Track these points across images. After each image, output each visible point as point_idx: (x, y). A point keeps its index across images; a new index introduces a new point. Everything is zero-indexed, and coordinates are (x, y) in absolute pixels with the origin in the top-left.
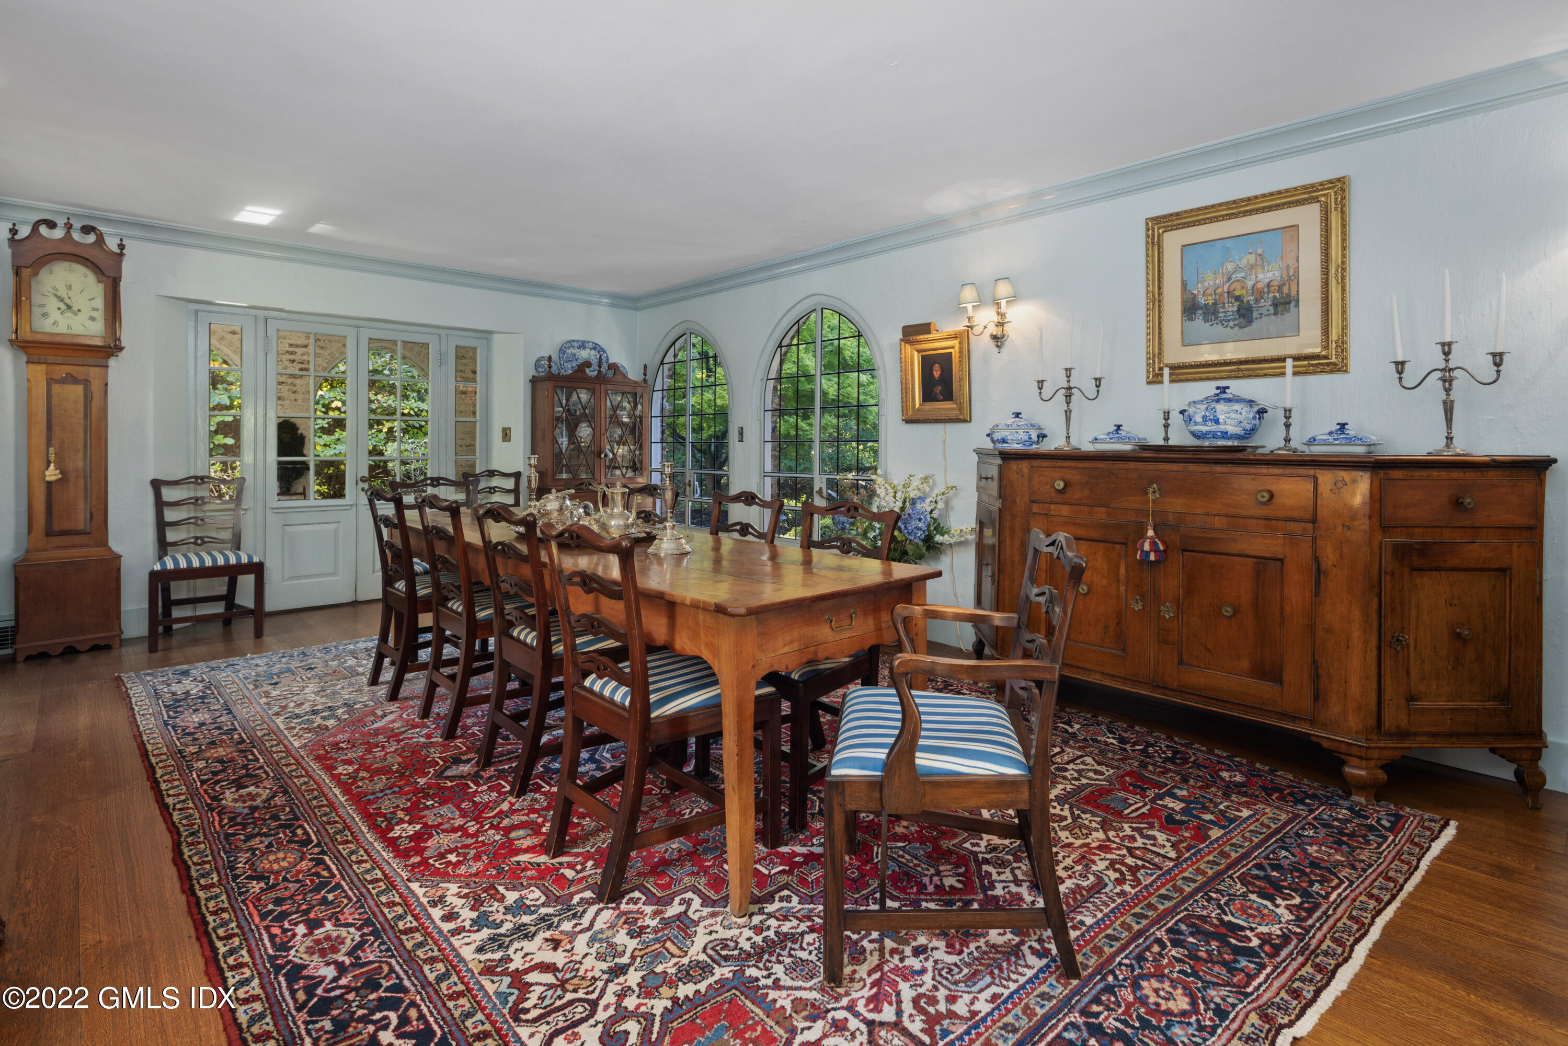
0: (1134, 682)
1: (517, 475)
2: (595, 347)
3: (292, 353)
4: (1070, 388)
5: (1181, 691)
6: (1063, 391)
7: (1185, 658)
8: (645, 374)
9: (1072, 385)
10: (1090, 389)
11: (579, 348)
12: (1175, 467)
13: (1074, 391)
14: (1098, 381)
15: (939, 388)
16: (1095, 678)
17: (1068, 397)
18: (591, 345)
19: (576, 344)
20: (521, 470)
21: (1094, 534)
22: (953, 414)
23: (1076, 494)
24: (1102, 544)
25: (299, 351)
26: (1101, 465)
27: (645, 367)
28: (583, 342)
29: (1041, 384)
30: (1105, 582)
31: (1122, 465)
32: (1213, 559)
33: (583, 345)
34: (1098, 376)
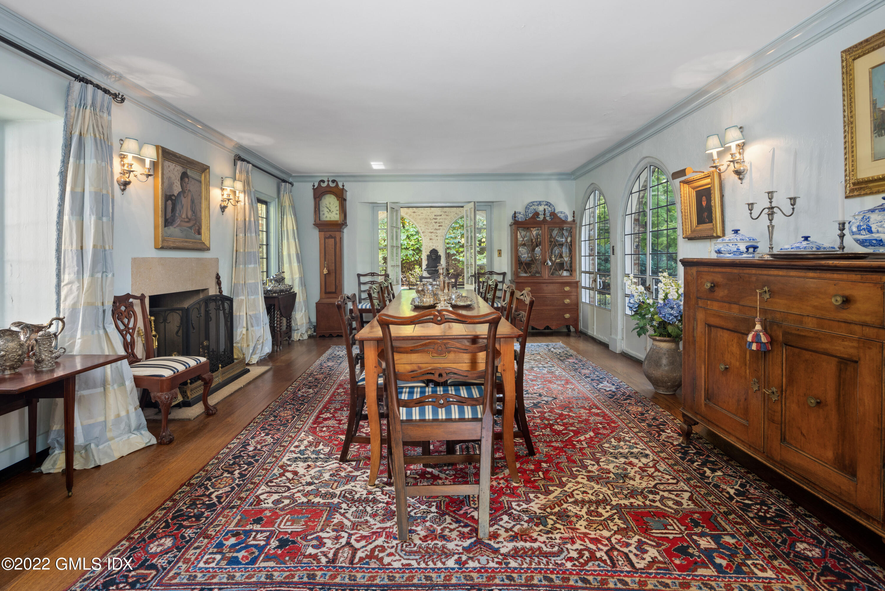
0: (756, 450)
1: (504, 274)
2: (548, 204)
3: (435, 219)
4: (772, 208)
5: (783, 464)
6: (766, 211)
7: (787, 438)
8: (574, 217)
9: (774, 205)
10: (787, 208)
11: (538, 205)
12: (781, 272)
13: (775, 210)
14: (793, 201)
15: (706, 214)
16: (731, 440)
17: (771, 215)
18: (544, 203)
19: (536, 203)
20: (506, 271)
21: (730, 325)
22: (709, 233)
23: (720, 293)
24: (736, 334)
25: (438, 217)
26: (736, 271)
27: (574, 212)
28: (540, 202)
29: (751, 206)
30: (738, 364)
31: (747, 271)
32: (807, 355)
33: (540, 203)
34: (792, 196)
